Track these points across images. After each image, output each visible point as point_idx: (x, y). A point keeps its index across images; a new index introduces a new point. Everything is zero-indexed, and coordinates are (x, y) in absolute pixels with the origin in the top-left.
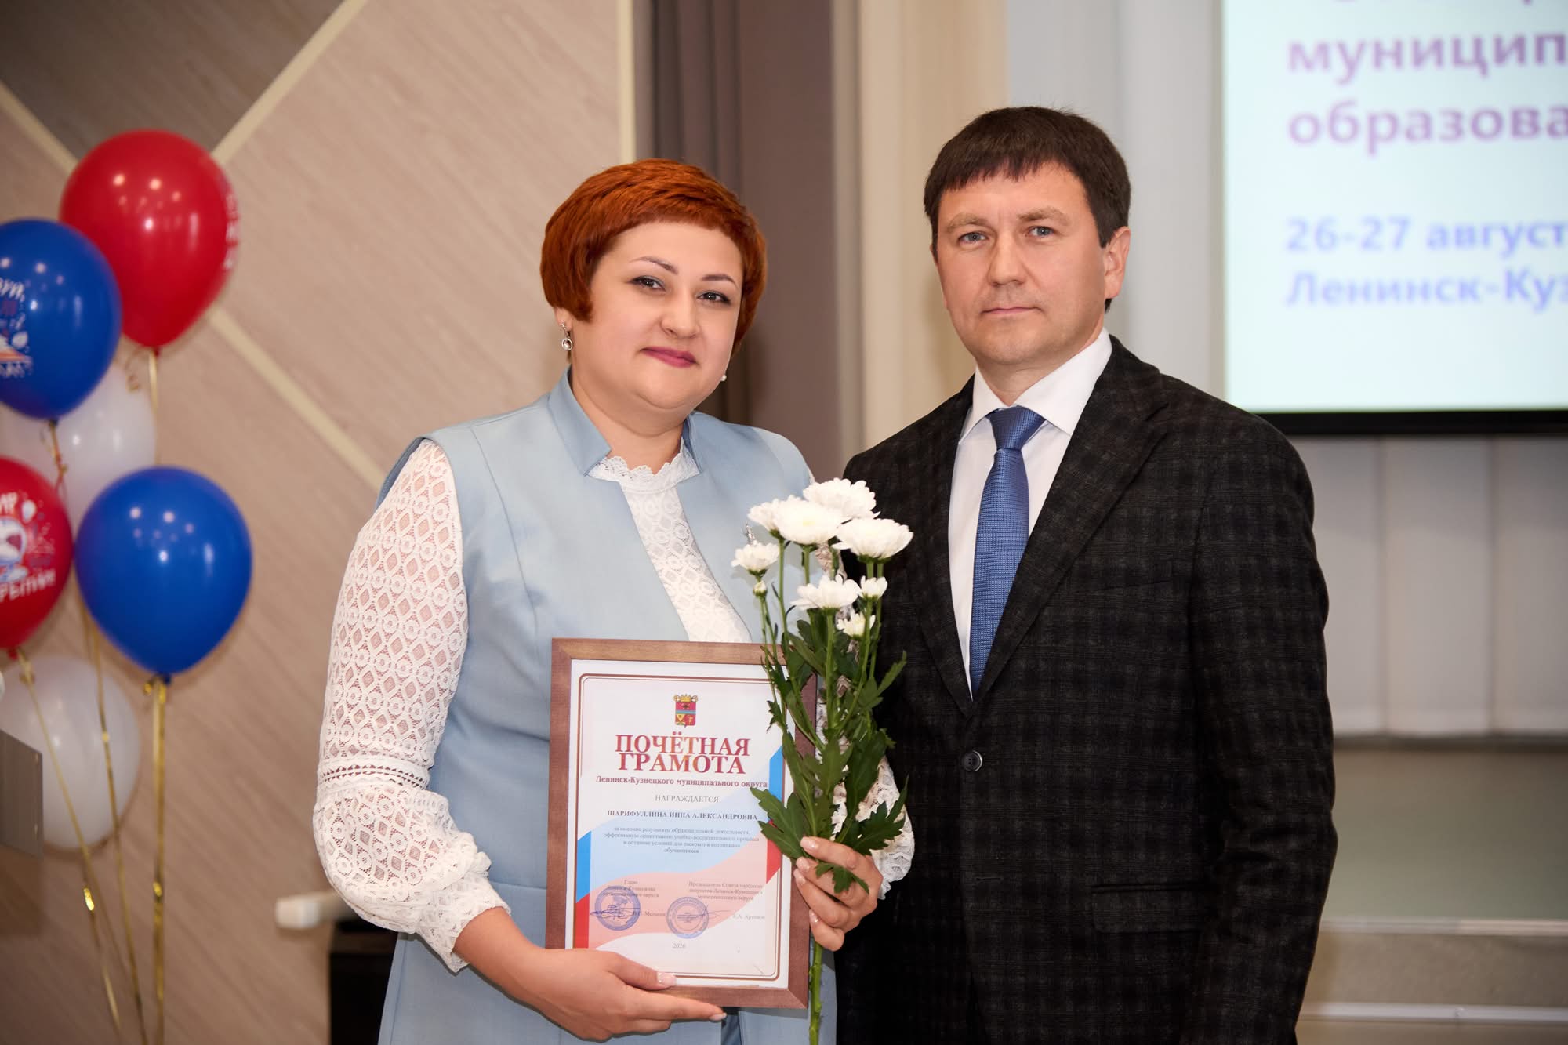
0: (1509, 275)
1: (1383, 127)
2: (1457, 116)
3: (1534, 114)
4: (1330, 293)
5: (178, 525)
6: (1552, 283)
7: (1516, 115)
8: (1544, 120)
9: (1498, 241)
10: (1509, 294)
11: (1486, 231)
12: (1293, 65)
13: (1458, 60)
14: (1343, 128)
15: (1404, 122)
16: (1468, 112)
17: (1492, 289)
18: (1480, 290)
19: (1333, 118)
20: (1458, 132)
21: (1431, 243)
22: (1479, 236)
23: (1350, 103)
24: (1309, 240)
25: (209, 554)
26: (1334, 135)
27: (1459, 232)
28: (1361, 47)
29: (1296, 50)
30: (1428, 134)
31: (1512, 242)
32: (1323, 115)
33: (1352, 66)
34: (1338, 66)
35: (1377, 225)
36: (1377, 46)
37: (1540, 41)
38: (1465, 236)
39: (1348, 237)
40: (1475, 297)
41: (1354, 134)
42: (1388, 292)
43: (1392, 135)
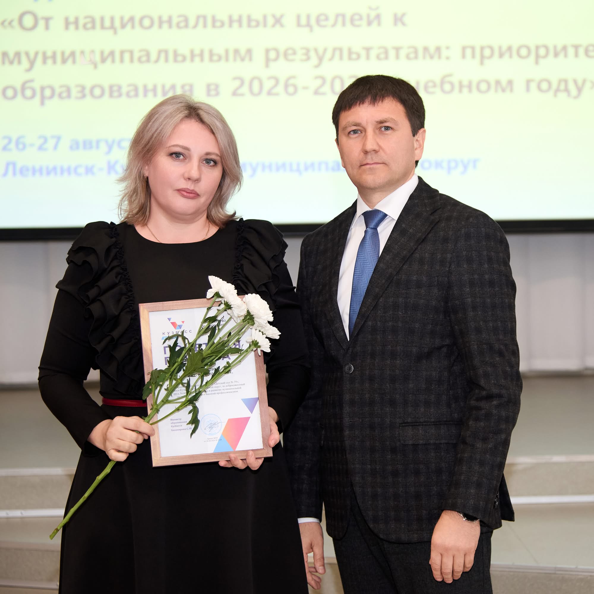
0: (109, 163)
1: (48, 92)
2: (83, 87)
3: (120, 88)
4: (23, 171)
7: (111, 87)
8: (124, 90)
9: (103, 147)
10: (109, 173)
11: (98, 142)
12: (3, 62)
14: (28, 93)
15: (58, 91)
16: (88, 86)
17: (101, 169)
18: (95, 169)
19: (23, 88)
20: (84, 96)
21: (71, 148)
22: (94, 144)
23: (32, 81)
24: (12, 146)
26: (24, 96)
27: (85, 142)
28: (36, 54)
30: (69, 96)
31: (110, 148)
32: (18, 87)
33: (32, 63)
34: (25, 64)
35: (46, 140)
36: (44, 54)
37: (122, 53)
38: (88, 145)
39: (32, 145)
40: (93, 174)
41: (33, 96)
42: (51, 171)
43: (52, 96)
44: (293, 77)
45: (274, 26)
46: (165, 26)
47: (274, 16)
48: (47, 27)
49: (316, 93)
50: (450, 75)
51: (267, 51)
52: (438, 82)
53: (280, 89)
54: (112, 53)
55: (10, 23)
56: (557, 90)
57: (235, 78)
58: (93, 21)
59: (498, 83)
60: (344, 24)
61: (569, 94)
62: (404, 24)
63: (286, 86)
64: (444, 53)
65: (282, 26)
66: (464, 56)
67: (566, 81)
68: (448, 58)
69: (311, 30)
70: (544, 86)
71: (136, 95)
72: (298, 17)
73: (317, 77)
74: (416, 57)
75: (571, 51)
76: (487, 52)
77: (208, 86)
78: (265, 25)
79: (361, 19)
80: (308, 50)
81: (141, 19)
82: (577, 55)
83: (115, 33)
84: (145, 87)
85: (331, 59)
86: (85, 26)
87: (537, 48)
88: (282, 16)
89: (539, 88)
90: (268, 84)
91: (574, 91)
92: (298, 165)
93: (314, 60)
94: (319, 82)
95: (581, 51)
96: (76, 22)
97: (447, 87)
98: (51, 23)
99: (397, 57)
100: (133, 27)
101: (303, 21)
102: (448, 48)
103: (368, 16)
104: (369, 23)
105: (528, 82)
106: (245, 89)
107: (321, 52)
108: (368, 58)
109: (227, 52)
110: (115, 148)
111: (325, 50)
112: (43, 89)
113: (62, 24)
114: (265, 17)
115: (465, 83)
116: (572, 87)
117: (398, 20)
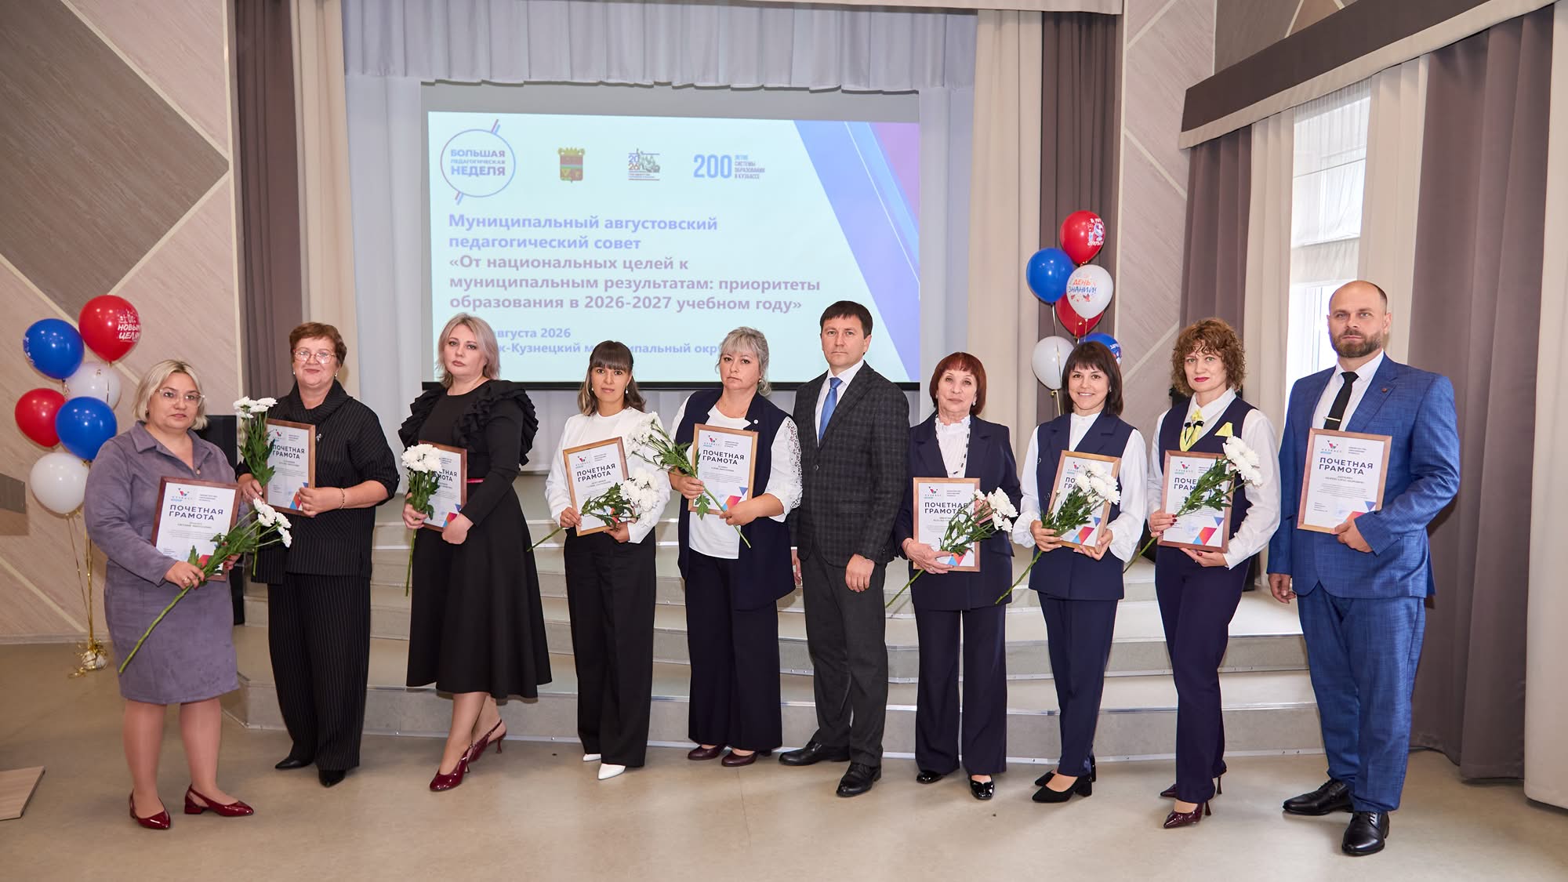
0: (513, 345)
1: (477, 303)
2: (499, 301)
3: (520, 301)
5: (90, 414)
6: (525, 347)
7: (515, 301)
8: (522, 303)
9: (510, 335)
10: (513, 351)
11: (507, 332)
12: (451, 285)
14: (466, 303)
15: (483, 302)
19: (463, 301)
20: (499, 306)
22: (505, 334)
23: (468, 296)
25: (101, 423)
28: (471, 281)
29: (452, 280)
30: (490, 306)
31: (514, 336)
33: (468, 287)
34: (464, 286)
36: (476, 280)
37: (521, 281)
41: (469, 305)
43: (480, 306)
44: (622, 297)
45: (610, 267)
46: (547, 266)
47: (610, 261)
48: (477, 265)
49: (635, 306)
50: (713, 298)
51: (606, 282)
52: (705, 301)
53: (613, 304)
54: (515, 281)
55: (455, 262)
57: (587, 297)
58: (505, 263)
59: (740, 302)
60: (651, 267)
61: (781, 311)
62: (686, 268)
63: (617, 302)
64: (710, 285)
65: (615, 267)
66: (721, 287)
67: (780, 302)
68: (711, 288)
70: (767, 305)
71: (530, 306)
72: (625, 262)
73: (635, 298)
74: (693, 287)
75: (783, 286)
76: (734, 285)
77: (572, 301)
78: (605, 267)
79: (661, 264)
80: (630, 282)
81: (533, 261)
82: (786, 288)
83: (517, 269)
84: (535, 301)
85: (644, 287)
86: (499, 264)
87: (763, 283)
88: (615, 261)
89: (764, 306)
90: (607, 301)
91: (784, 309)
93: (634, 288)
94: (636, 300)
95: (789, 285)
96: (495, 263)
97: (711, 305)
98: (480, 263)
99: (682, 287)
100: (528, 266)
101: (628, 265)
102: (711, 282)
104: (666, 267)
105: (758, 303)
106: (593, 303)
107: (637, 283)
108: (665, 287)
109: (583, 281)
111: (640, 282)
112: (474, 301)
113: (486, 263)
114: (605, 262)
115: (721, 302)
117: (683, 265)
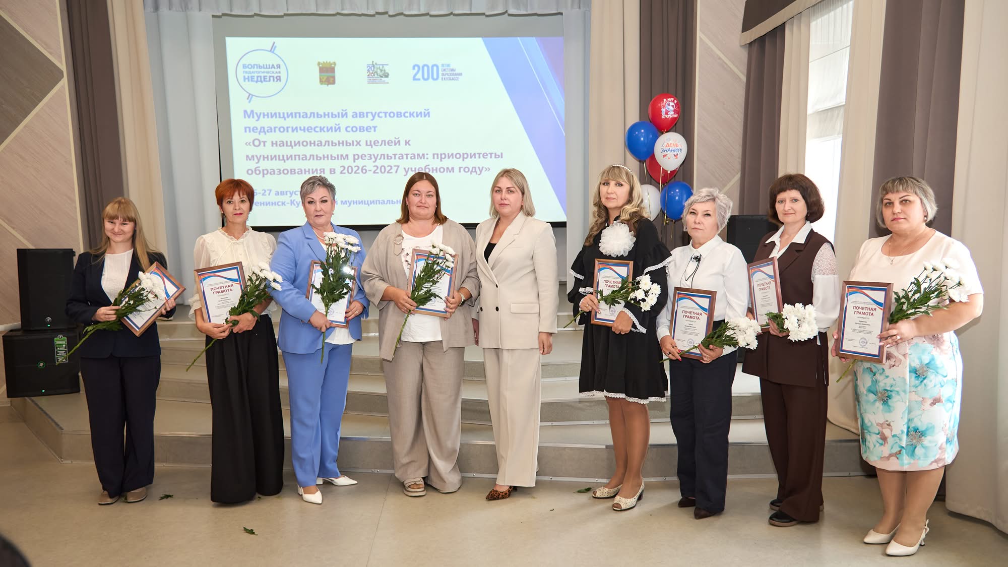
0: (291, 200)
1: (265, 172)
2: (280, 170)
3: (295, 170)
8: (297, 171)
10: (291, 205)
12: (247, 160)
13: (279, 159)
14: (258, 172)
15: (269, 171)
16: (282, 169)
17: (288, 203)
18: (285, 203)
19: (255, 170)
21: (276, 194)
22: (285, 193)
23: (259, 167)
26: (256, 174)
28: (260, 156)
29: (247, 156)
30: (274, 174)
32: (253, 170)
34: (256, 160)
35: (265, 191)
36: (264, 156)
37: (295, 156)
38: (282, 193)
39: (260, 193)
40: (285, 205)
41: (260, 173)
42: (268, 204)
43: (267, 174)
44: (365, 166)
45: (356, 145)
46: (313, 145)
47: (356, 141)
49: (374, 172)
51: (354, 155)
53: (360, 171)
54: (291, 156)
55: (249, 144)
56: (472, 171)
57: (341, 167)
58: (283, 143)
59: (448, 168)
60: (385, 145)
61: (476, 174)
62: (409, 145)
63: (362, 169)
64: (426, 156)
65: (360, 145)
66: (434, 158)
68: (427, 158)
69: (372, 147)
71: (302, 173)
73: (375, 166)
74: (415, 158)
76: (443, 156)
77: (331, 169)
78: (353, 145)
79: (392, 143)
81: (303, 142)
82: (479, 157)
83: (292, 148)
84: (305, 170)
85: (380, 159)
86: (280, 144)
87: (463, 154)
88: (360, 141)
89: (464, 171)
92: (368, 201)
93: (373, 159)
94: (375, 168)
96: (276, 144)
98: (266, 144)
99: (407, 158)
100: (299, 146)
101: (369, 144)
102: (427, 154)
103: (395, 141)
104: (395, 144)
105: (460, 168)
107: (376, 156)
108: (395, 158)
109: (338, 155)
110: (294, 194)
111: (378, 155)
112: (263, 170)
113: (271, 144)
114: (353, 141)
116: (477, 170)
117: (407, 143)
